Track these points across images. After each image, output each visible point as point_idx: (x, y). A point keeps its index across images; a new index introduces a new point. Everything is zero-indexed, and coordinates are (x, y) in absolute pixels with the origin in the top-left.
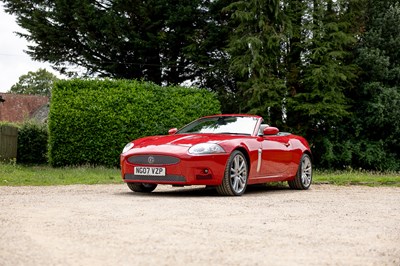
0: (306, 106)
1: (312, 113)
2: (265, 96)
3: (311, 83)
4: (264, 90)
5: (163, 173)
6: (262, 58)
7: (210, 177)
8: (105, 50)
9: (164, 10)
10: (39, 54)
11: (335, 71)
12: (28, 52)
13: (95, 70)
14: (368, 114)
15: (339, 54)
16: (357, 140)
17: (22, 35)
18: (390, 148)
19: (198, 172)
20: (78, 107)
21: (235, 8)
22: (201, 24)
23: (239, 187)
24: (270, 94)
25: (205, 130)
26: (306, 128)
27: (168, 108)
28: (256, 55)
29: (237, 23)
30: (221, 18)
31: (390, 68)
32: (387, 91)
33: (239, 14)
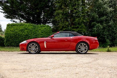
3: (76, 23)
4: (63, 25)
6: (62, 16)
10: (7, 17)
11: (82, 19)
12: (5, 17)
14: (93, 31)
17: (2, 12)
20: (12, 31)
24: (64, 26)
27: (37, 31)
31: (99, 18)
32: (98, 25)
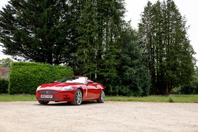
0: (103, 73)
1: (105, 76)
2: (89, 70)
3: (105, 66)
4: (89, 68)
5: (52, 97)
7: (69, 98)
8: (32, 52)
9: (54, 38)
10: (6, 53)
11: (113, 62)
12: (2, 52)
13: (28, 59)
14: (124, 77)
15: (114, 56)
16: (120, 85)
17: (0, 45)
18: (131, 88)
19: (64, 97)
20: (21, 72)
21: (79, 39)
22: (67, 44)
23: (79, 102)
24: (91, 69)
25: (68, 82)
26: (103, 81)
27: (55, 73)
28: (86, 55)
29: (80, 44)
30: (75, 42)
31: (131, 61)
32: (130, 69)
33: (81, 41)
